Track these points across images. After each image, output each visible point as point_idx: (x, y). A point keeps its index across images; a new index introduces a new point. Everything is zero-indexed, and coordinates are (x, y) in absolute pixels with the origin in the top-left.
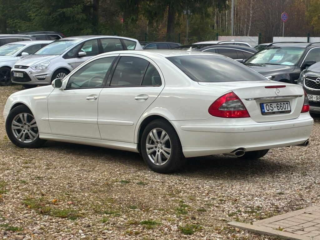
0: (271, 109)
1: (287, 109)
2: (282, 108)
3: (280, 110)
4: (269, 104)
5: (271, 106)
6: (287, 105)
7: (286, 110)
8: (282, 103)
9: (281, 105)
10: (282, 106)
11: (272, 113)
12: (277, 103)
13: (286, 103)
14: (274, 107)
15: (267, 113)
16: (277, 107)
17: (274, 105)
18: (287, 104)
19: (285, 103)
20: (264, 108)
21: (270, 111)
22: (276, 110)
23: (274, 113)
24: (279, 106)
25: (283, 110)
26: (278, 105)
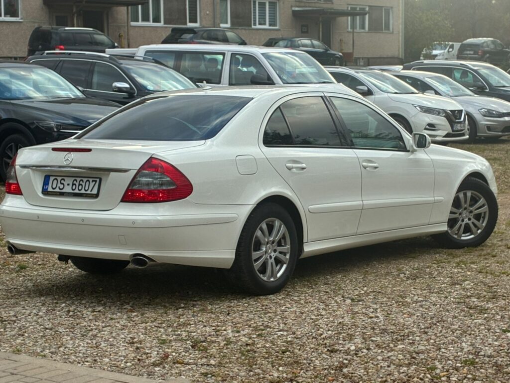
0: (59, 187)
1: (91, 191)
2: (80, 188)
3: (77, 191)
4: (59, 179)
5: (62, 182)
6: (92, 184)
7: (88, 192)
8: (85, 180)
9: (81, 183)
10: (84, 184)
11: (59, 194)
12: (74, 178)
13: (93, 181)
14: (66, 185)
15: (50, 193)
16: (73, 184)
17: (69, 181)
18: (94, 183)
19: (91, 180)
20: (48, 184)
21: (57, 190)
22: (68, 189)
23: (62, 194)
24: (77, 184)
25: (83, 191)
26: (75, 182)
